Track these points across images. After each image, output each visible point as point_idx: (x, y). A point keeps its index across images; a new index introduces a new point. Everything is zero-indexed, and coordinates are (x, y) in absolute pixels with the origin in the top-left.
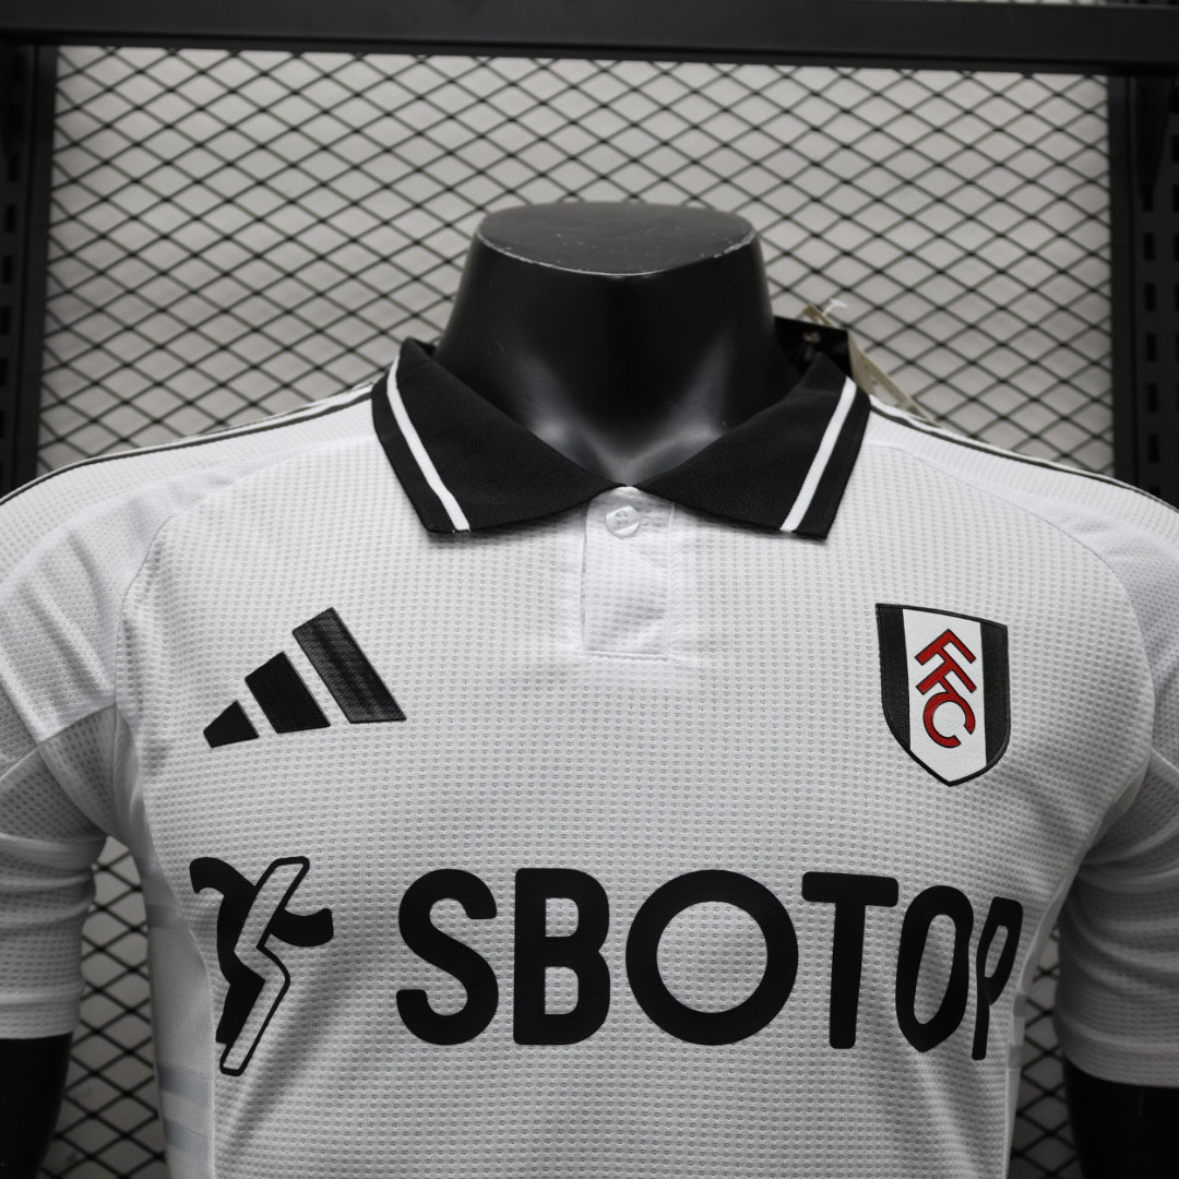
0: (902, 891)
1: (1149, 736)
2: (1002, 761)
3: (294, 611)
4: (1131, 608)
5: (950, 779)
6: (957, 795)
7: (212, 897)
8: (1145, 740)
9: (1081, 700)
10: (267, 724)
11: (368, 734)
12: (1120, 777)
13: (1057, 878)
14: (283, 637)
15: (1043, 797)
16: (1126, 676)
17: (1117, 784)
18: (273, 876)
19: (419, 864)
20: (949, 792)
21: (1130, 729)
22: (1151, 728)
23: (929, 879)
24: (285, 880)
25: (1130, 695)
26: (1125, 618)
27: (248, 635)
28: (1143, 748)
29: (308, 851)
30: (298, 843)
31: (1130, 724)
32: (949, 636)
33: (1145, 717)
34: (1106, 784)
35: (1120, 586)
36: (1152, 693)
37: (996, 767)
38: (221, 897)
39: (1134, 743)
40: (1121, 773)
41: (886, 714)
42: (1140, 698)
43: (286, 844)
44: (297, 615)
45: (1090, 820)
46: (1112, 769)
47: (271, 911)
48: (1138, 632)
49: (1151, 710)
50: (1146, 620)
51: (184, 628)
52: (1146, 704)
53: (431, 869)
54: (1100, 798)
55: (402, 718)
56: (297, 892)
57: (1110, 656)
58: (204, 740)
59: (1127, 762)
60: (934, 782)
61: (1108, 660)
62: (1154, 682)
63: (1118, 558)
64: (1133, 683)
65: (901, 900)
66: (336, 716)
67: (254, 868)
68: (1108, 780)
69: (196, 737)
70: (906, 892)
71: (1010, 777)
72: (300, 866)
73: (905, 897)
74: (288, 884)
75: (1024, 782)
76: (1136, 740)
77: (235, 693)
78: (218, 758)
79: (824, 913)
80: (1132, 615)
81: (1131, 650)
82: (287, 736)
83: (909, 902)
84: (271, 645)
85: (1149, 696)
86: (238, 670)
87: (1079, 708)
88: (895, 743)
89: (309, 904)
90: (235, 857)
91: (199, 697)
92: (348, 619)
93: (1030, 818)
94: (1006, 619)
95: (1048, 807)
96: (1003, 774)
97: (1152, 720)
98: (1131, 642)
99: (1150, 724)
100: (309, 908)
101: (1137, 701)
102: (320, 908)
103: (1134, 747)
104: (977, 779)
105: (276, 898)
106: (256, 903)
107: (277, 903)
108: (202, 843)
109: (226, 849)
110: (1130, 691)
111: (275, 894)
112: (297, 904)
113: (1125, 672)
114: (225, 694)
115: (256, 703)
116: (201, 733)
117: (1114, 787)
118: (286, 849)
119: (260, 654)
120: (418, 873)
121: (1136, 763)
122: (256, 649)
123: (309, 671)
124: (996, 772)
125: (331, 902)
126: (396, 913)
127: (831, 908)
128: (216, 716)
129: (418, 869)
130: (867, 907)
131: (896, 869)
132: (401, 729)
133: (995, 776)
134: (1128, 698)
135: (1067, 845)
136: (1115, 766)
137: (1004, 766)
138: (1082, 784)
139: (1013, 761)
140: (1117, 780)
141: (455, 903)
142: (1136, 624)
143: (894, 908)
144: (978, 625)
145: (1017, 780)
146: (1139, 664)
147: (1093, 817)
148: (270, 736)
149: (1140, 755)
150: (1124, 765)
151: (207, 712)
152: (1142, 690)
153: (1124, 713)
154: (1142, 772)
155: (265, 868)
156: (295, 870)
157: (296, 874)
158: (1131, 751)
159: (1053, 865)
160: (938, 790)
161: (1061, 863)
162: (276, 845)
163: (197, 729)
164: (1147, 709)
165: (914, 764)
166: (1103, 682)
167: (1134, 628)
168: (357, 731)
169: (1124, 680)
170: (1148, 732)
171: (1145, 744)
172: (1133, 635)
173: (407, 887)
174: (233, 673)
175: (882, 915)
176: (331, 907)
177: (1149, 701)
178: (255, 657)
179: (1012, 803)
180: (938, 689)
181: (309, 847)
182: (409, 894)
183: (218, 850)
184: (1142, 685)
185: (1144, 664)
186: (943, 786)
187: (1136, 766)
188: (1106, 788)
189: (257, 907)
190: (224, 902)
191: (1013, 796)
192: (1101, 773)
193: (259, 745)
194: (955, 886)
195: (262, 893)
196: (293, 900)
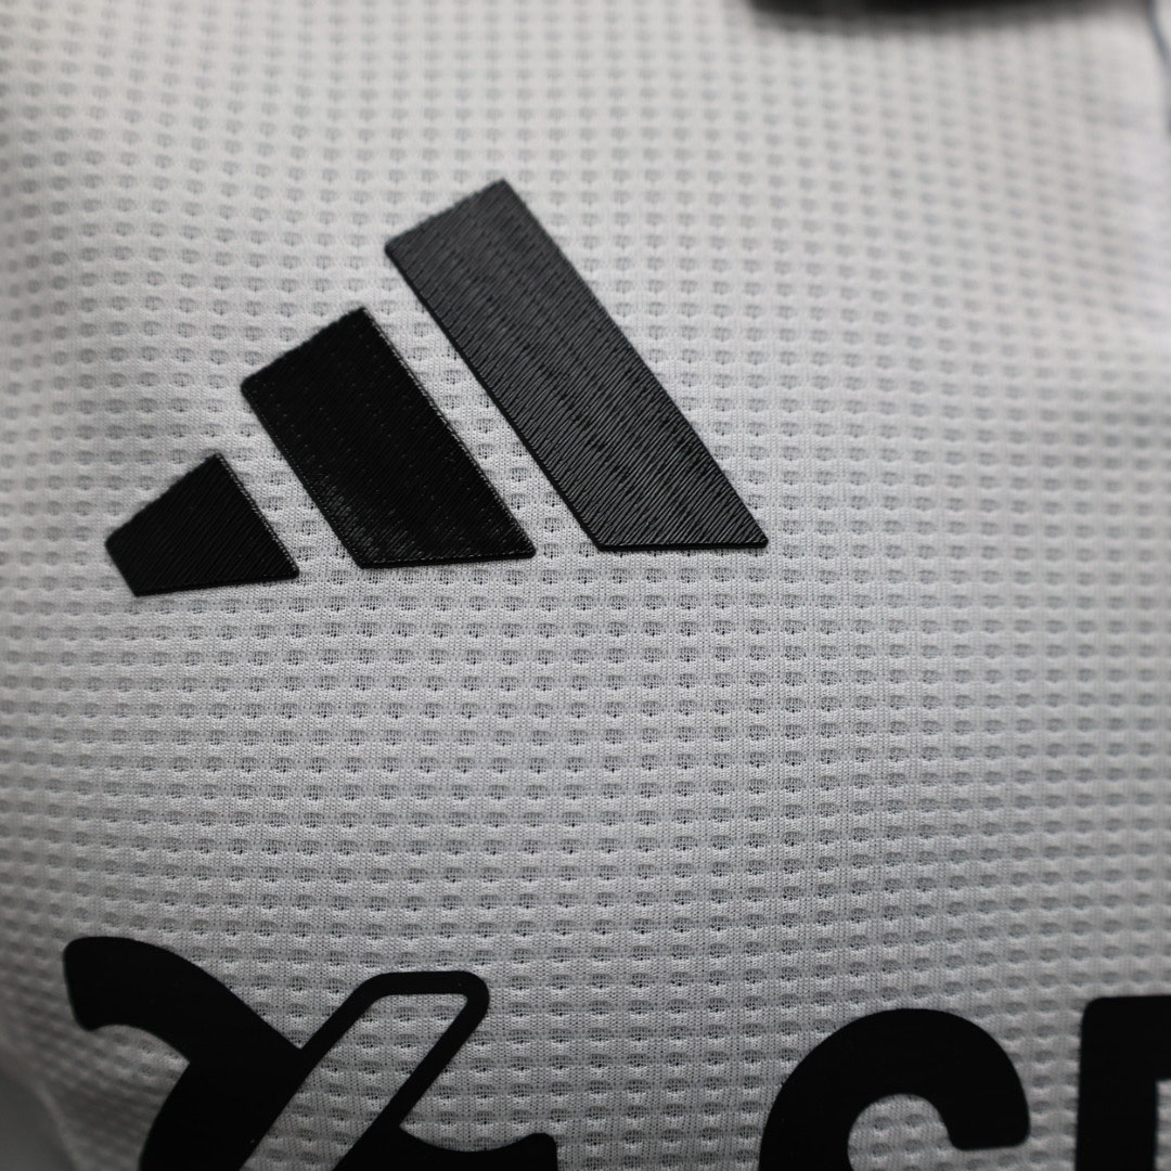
3: (381, 182)
7: (147, 1057)
10: (324, 534)
11: (656, 588)
14: (355, 262)
18: (364, 1026)
19: (822, 998)
24: (406, 1040)
27: (240, 246)
29: (482, 956)
30: (447, 929)
38: (178, 1063)
43: (410, 930)
44: (394, 197)
47: (355, 1127)
51: (31, 211)
53: (859, 1010)
55: (755, 541)
56: (445, 1079)
58: (109, 569)
66: (551, 524)
67: (298, 996)
69: (80, 557)
72: (457, 1002)
74: (414, 1054)
77: (211, 430)
78: (162, 632)
82: (392, 581)
84: (321, 284)
86: (218, 356)
89: (484, 1117)
90: (230, 954)
91: (86, 432)
92: (558, 219)
100: (484, 1130)
102: (522, 1130)
105: (371, 1092)
106: (301, 1097)
107: (376, 1106)
108: (110, 892)
109: (199, 926)
111: (371, 1079)
112: (447, 1117)
114: (179, 430)
115: (282, 465)
116: (96, 545)
118: (411, 945)
119: (286, 309)
120: (819, 1025)
122: (272, 294)
123: (451, 376)
125: (557, 1114)
126: (752, 1143)
128: (149, 495)
129: (824, 1011)
132: (756, 575)
141: (918, 1106)
148: (338, 577)
151: (114, 482)
155: (337, 999)
156: (440, 1012)
157: (442, 1025)
162: (374, 930)
163: (82, 533)
168: (619, 576)
173: (788, 1067)
174: (200, 365)
176: (556, 1128)
178: (270, 319)
181: (485, 943)
182: (793, 1087)
183: (168, 924)
189: (306, 1111)
190: (186, 1079)
193: (300, 604)
195: (323, 1073)
196: (431, 1102)
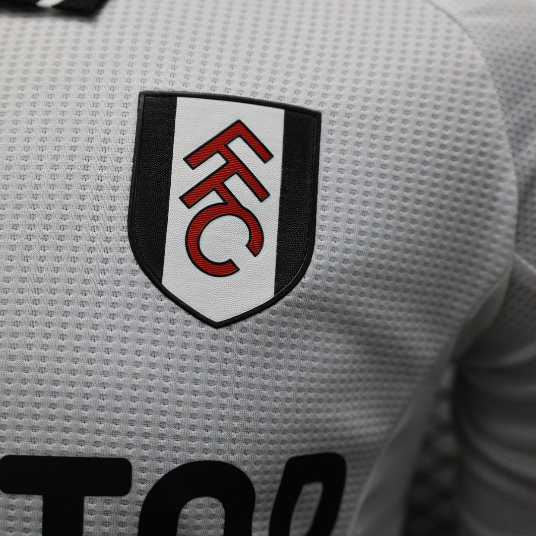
0: (136, 474)
1: (510, 242)
2: (298, 288)
4: (490, 83)
5: (217, 319)
6: (228, 339)
8: (506, 246)
9: (418, 202)
12: (474, 290)
13: (396, 410)
15: (365, 325)
16: (480, 169)
17: (470, 299)
20: (215, 337)
21: (485, 233)
22: (512, 232)
23: (178, 455)
25: (486, 191)
26: (481, 95)
28: (503, 255)
31: (486, 228)
32: (239, 129)
33: (504, 218)
34: (456, 299)
35: (478, 54)
36: (514, 188)
37: (288, 298)
39: (491, 250)
40: (475, 286)
41: (132, 237)
42: (498, 194)
45: (438, 341)
46: (464, 282)
48: (498, 112)
49: (513, 209)
50: (510, 96)
52: (507, 202)
54: (449, 317)
57: (458, 144)
59: (483, 273)
60: (195, 325)
61: (456, 149)
62: (518, 174)
63: (479, 20)
64: (489, 176)
65: (136, 486)
68: (459, 295)
70: (144, 475)
71: (311, 307)
73: (142, 481)
75: (334, 311)
76: (494, 246)
79: (28, 508)
80: (490, 90)
81: (487, 135)
83: (147, 487)
85: (510, 192)
87: (416, 211)
88: (141, 277)
93: (347, 352)
94: (322, 104)
95: (373, 335)
96: (299, 305)
97: (514, 222)
98: (489, 125)
99: (511, 226)
101: (495, 199)
103: (490, 255)
104: (260, 316)
110: (486, 186)
113: (479, 164)
117: (467, 303)
121: (494, 273)
124: (287, 304)
127: (36, 501)
130: (87, 499)
131: (129, 446)
133: (287, 309)
134: (483, 196)
135: (408, 373)
136: (467, 278)
137: (301, 295)
138: (423, 302)
139: (315, 287)
140: (471, 294)
142: (495, 102)
143: (125, 498)
144: (281, 112)
145: (323, 309)
146: (498, 152)
147: (442, 338)
149: (499, 264)
150: (479, 277)
152: (501, 184)
153: (477, 215)
154: (502, 284)
158: (487, 259)
159: (390, 398)
160: (200, 335)
161: (402, 394)
164: (507, 208)
165: (166, 301)
166: (449, 178)
167: (493, 107)
169: (477, 173)
170: (508, 236)
171: (505, 251)
172: (491, 116)
175: (108, 507)
177: (510, 198)
179: (317, 339)
180: (213, 198)
184: (501, 179)
185: (506, 151)
186: (207, 329)
187: (493, 278)
188: (456, 304)
191: (318, 329)
192: (449, 288)
194: (220, 458)
